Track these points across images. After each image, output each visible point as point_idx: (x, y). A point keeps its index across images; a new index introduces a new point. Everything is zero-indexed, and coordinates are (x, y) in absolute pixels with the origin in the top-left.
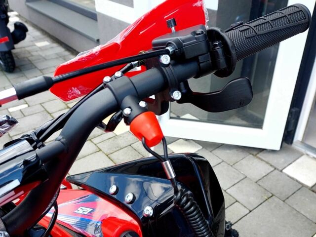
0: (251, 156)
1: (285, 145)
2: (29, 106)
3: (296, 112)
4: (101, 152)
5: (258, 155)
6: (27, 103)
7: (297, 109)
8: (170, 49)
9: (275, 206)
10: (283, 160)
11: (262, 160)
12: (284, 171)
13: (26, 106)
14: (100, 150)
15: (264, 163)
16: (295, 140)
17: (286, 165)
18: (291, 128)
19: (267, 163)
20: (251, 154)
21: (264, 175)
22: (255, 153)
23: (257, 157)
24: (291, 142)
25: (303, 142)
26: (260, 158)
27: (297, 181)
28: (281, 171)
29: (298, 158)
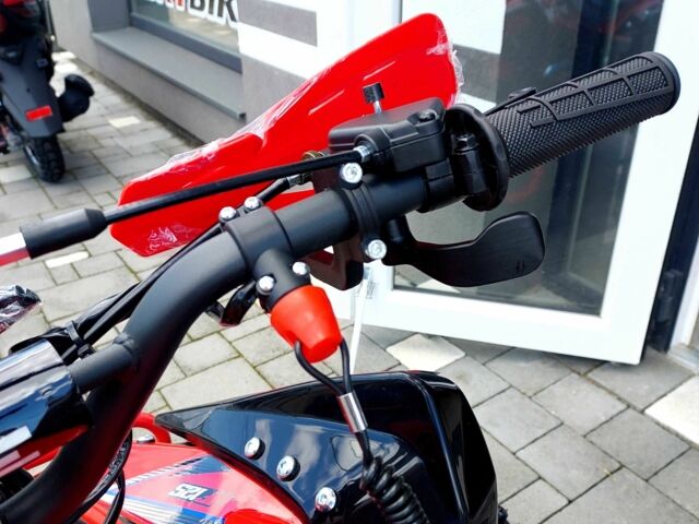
0: (574, 375)
1: (651, 352)
2: (90, 256)
3: (675, 279)
4: (241, 359)
5: (590, 375)
6: (86, 250)
7: (678, 273)
8: (362, 150)
9: (627, 492)
10: (646, 387)
11: (599, 386)
12: (647, 411)
13: (85, 255)
14: (240, 355)
15: (603, 392)
16: (674, 342)
17: (653, 398)
18: (664, 316)
19: (611, 393)
20: (574, 371)
21: (604, 419)
22: (583, 369)
23: (589, 379)
24: (666, 347)
25: (691, 347)
26: (594, 382)
27: (677, 435)
28: (642, 412)
29: (681, 384)
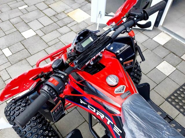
1: (155, 27)
2: (28, 6)
3: (161, 13)
5: (143, 32)
7: (162, 11)
9: (148, 53)
10: (153, 34)
11: (144, 34)
14: (72, 30)
15: (145, 35)
16: (159, 25)
17: (154, 36)
18: (158, 20)
19: (146, 36)
20: (140, 32)
21: (145, 41)
23: (142, 33)
24: (158, 26)
25: (162, 26)
26: (143, 34)
27: (158, 43)
28: (152, 39)
29: (160, 33)
